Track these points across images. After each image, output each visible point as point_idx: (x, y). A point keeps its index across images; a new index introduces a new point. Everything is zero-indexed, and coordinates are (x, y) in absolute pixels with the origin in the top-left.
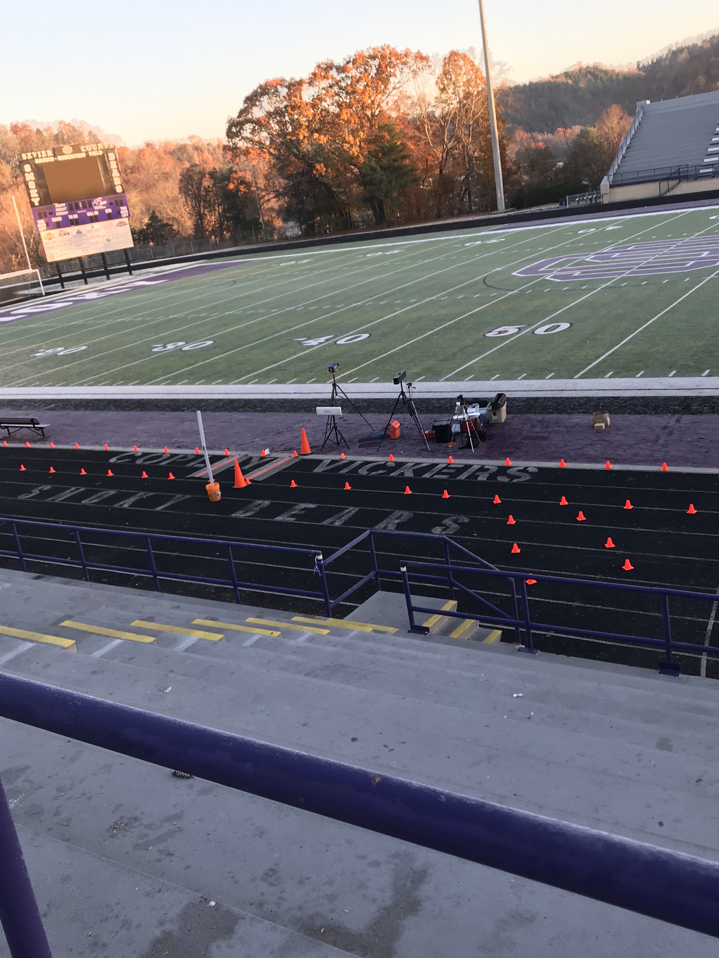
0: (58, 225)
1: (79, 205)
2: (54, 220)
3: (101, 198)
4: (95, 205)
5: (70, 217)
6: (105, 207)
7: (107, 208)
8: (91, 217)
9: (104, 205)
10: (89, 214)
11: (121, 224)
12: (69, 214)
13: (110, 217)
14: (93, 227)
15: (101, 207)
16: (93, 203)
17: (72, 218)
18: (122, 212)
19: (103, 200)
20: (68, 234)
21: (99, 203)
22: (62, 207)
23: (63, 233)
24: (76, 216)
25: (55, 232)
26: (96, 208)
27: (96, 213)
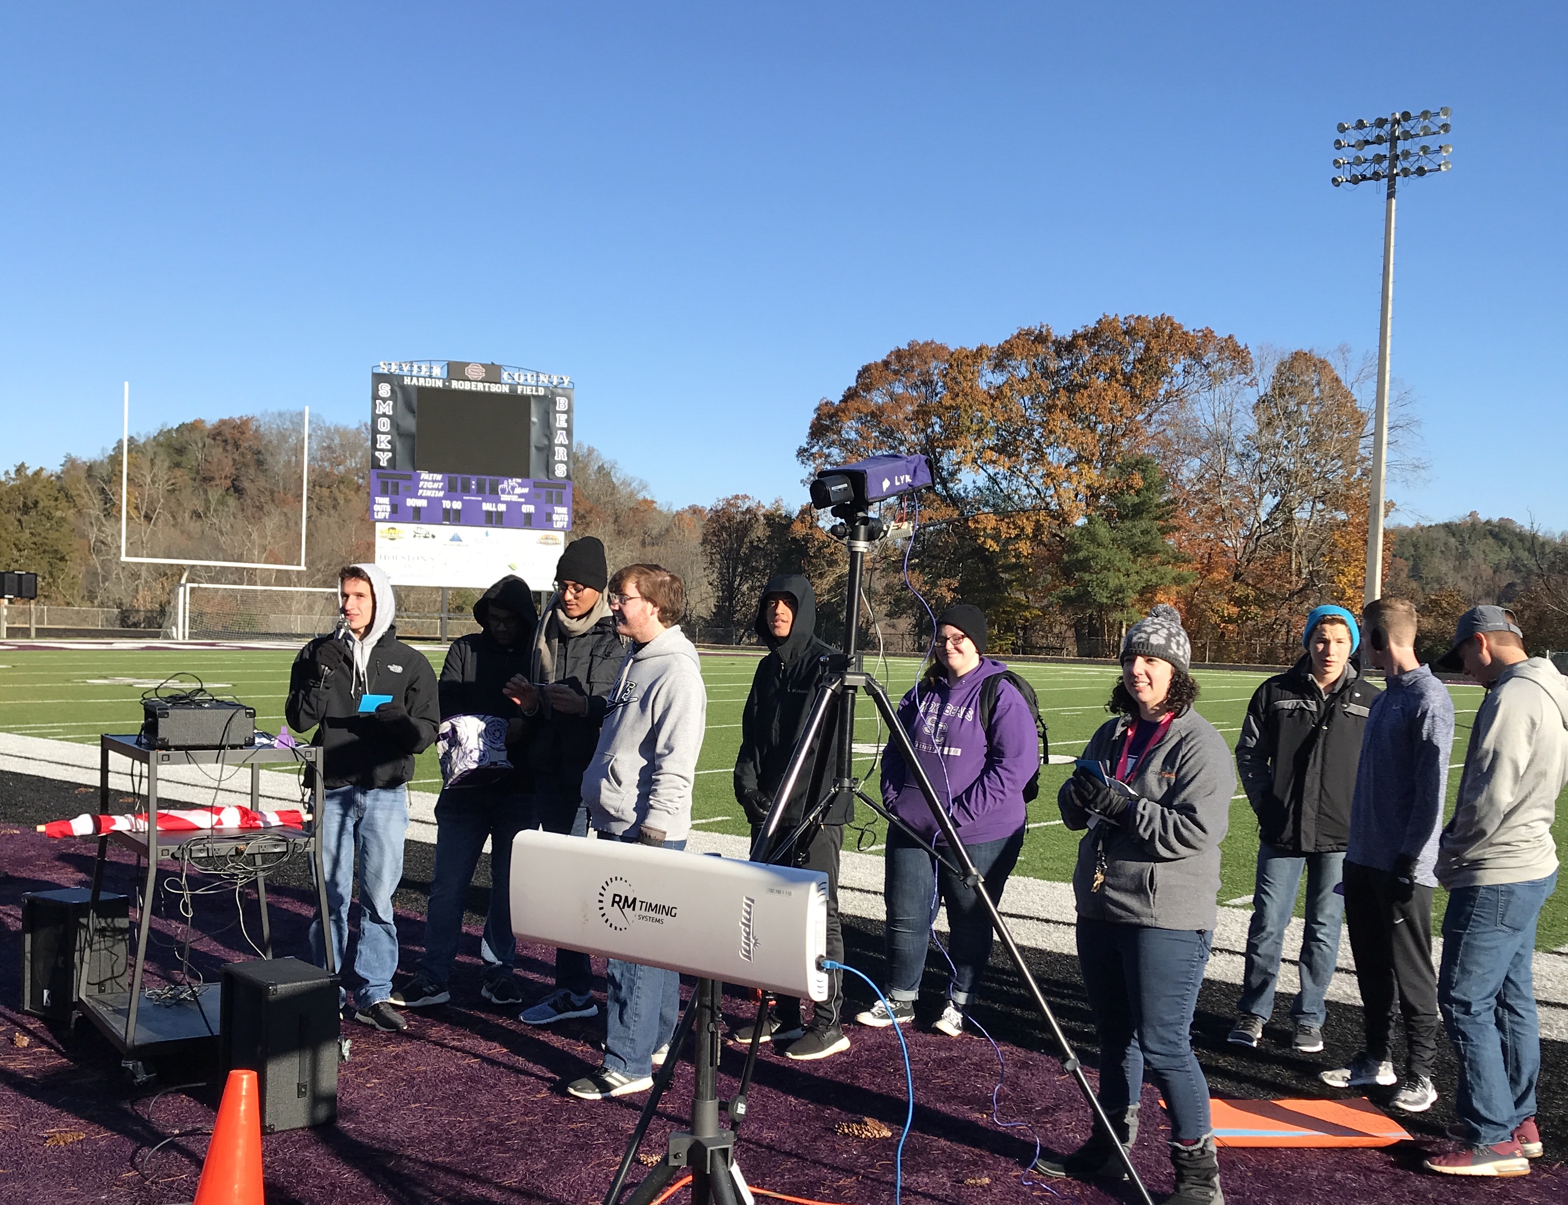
0: (417, 516)
1: (470, 484)
2: (411, 502)
3: (519, 480)
4: (503, 491)
5: (446, 504)
6: (523, 500)
7: (525, 503)
8: (489, 514)
9: (521, 496)
10: (487, 507)
11: (546, 541)
12: (445, 498)
13: (528, 522)
14: (487, 534)
15: (515, 498)
16: (500, 487)
17: (448, 507)
18: (555, 517)
19: (521, 485)
20: (433, 537)
21: (513, 488)
22: (434, 481)
23: (423, 533)
24: (457, 505)
25: (406, 529)
26: (504, 497)
27: (502, 508)
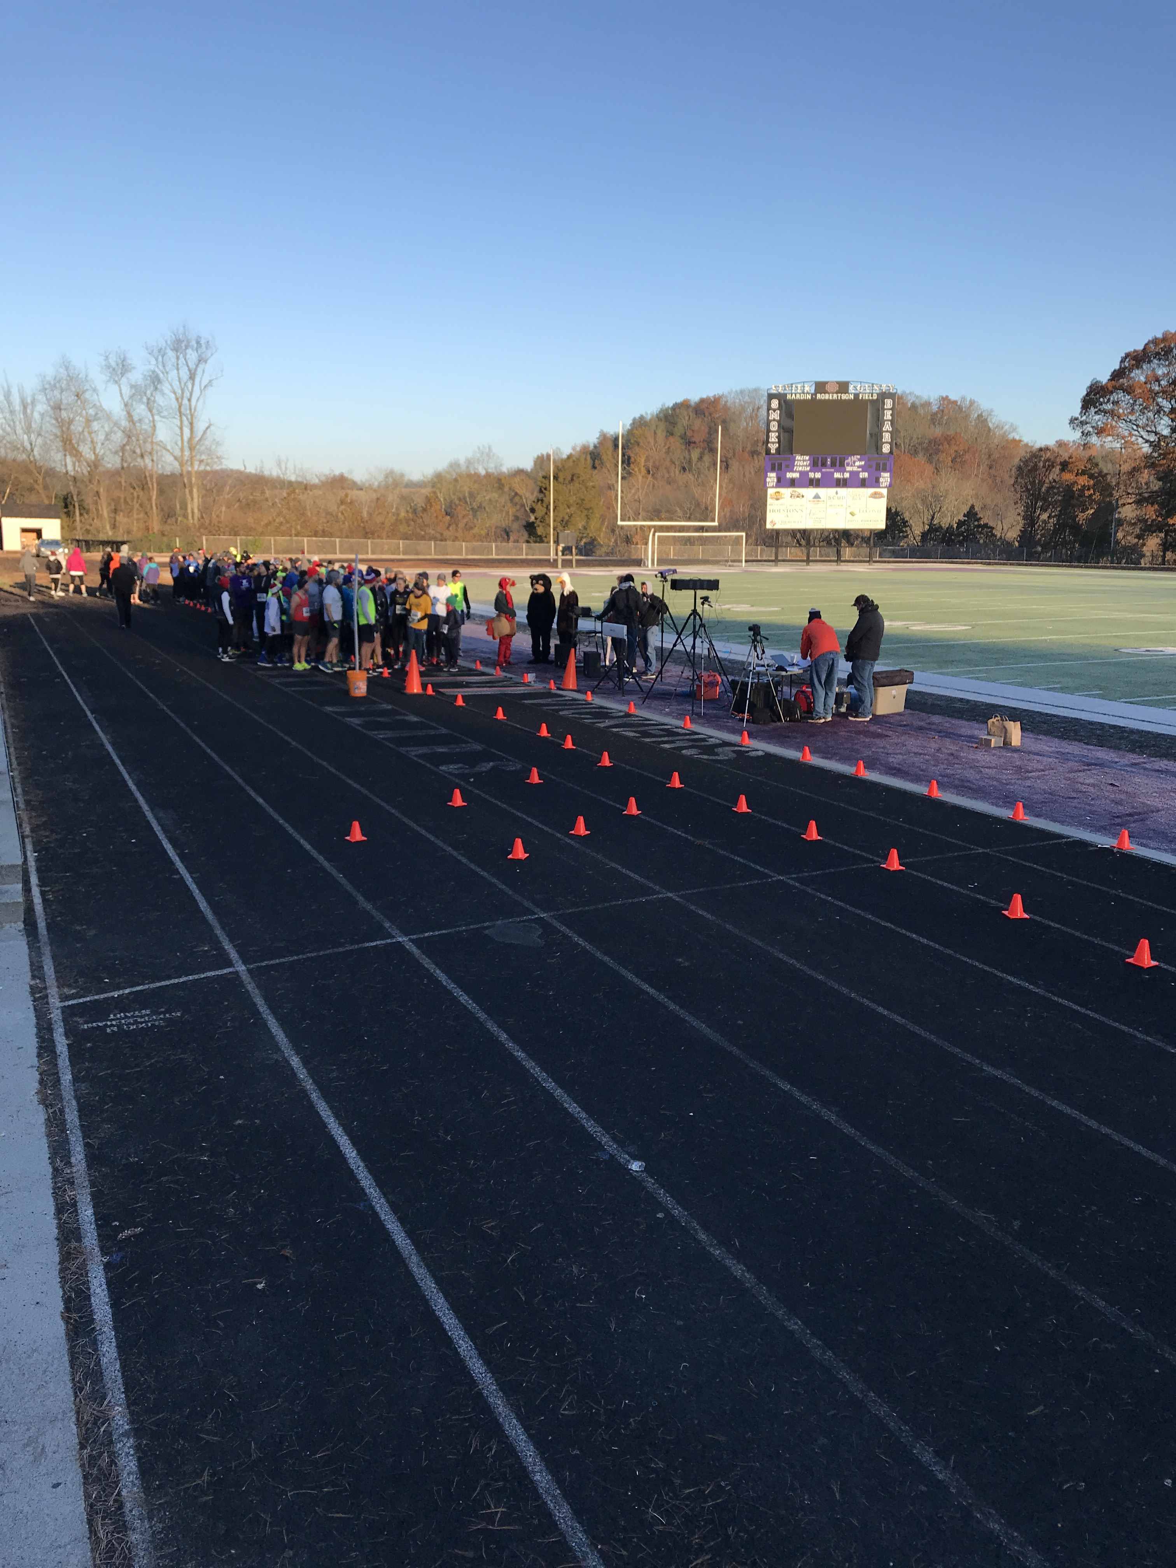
0: (793, 483)
1: (826, 461)
2: (789, 475)
3: (859, 457)
4: (848, 465)
5: (811, 475)
6: (861, 469)
7: (863, 471)
8: (838, 480)
9: (859, 467)
10: (837, 475)
11: (875, 496)
12: (811, 471)
13: (863, 484)
14: (837, 493)
15: (855, 469)
16: (846, 461)
17: (813, 477)
18: (881, 480)
19: (860, 460)
20: (803, 496)
21: (854, 462)
22: (804, 461)
23: (797, 494)
24: (818, 475)
25: (786, 492)
26: (848, 468)
27: (847, 475)
